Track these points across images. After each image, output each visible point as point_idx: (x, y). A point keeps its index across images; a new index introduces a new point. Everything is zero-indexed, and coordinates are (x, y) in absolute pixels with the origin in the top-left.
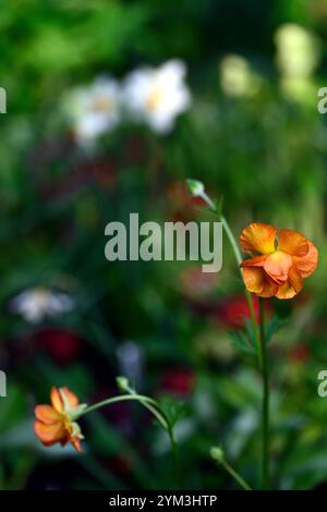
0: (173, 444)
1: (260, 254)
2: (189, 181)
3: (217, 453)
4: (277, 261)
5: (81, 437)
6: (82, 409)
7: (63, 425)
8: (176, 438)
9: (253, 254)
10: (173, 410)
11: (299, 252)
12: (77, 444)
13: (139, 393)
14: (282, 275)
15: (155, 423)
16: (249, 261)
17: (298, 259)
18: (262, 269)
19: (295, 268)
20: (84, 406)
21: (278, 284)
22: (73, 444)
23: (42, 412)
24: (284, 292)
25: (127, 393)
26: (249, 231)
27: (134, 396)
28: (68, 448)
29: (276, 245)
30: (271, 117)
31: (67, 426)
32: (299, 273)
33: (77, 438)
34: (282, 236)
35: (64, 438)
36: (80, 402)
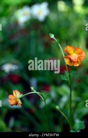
0: (46, 105)
1: (70, 54)
2: (50, 34)
3: (57, 107)
4: (74, 56)
5: (21, 103)
6: (21, 96)
7: (16, 100)
8: (46, 103)
9: (67, 54)
10: (46, 96)
11: (80, 54)
12: (20, 105)
13: (37, 91)
14: (76, 60)
15: (41, 99)
16: (66, 56)
17: (79, 55)
18: (70, 58)
19: (79, 58)
20: (22, 95)
21: (74, 62)
22: (19, 105)
23: (10, 96)
24: (76, 65)
25: (33, 91)
26: (67, 48)
27: (35, 92)
28: (18, 106)
29: (74, 52)
30: (71, 17)
31: (17, 100)
32: (80, 59)
33: (20, 104)
34: (75, 49)
35: (17, 104)
36: (21, 94)
